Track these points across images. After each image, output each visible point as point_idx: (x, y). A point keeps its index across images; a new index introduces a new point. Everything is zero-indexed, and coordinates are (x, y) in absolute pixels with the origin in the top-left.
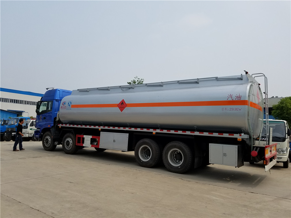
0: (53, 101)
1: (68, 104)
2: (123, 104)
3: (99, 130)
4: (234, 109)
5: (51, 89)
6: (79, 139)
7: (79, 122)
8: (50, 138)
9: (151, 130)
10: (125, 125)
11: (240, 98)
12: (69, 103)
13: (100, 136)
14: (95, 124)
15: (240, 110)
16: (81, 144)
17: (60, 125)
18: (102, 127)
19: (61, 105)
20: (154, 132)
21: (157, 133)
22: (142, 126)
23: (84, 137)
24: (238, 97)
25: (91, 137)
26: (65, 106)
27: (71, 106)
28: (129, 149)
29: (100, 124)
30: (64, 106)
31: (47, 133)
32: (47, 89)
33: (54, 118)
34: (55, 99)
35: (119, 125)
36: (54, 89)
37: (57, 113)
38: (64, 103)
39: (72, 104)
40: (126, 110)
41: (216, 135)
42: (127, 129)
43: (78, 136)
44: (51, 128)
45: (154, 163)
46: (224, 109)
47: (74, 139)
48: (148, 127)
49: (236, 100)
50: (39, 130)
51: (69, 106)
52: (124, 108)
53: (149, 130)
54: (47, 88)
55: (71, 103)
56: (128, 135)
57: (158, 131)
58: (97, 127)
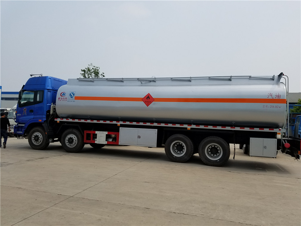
0: (43, 92)
1: (69, 95)
2: (149, 98)
3: (118, 125)
4: (274, 107)
5: (38, 76)
6: (88, 135)
7: (86, 116)
8: (40, 134)
9: (185, 126)
10: (152, 121)
11: (279, 97)
12: (71, 94)
13: (119, 132)
14: (111, 119)
15: (280, 107)
16: (91, 141)
17: (58, 120)
18: (121, 123)
19: (58, 96)
20: (189, 128)
21: (192, 129)
22: (174, 122)
23: (96, 133)
24: (278, 96)
25: (106, 133)
26: (65, 97)
27: (74, 97)
28: (159, 145)
29: (118, 120)
30: (63, 98)
31: (37, 128)
32: (31, 76)
33: (47, 111)
34: (46, 88)
35: (145, 120)
36: (43, 76)
37: (51, 105)
38: (63, 94)
39: (76, 95)
40: (153, 105)
41: (257, 130)
42: (155, 124)
43: (88, 133)
44: (43, 123)
45: (189, 158)
46: (265, 106)
47: (80, 136)
48: (182, 122)
49: (276, 98)
50: (24, 125)
51: (72, 97)
52: (151, 102)
53: (183, 125)
54: (31, 74)
55: (74, 94)
56: (157, 130)
57: (194, 126)
58: (114, 122)
